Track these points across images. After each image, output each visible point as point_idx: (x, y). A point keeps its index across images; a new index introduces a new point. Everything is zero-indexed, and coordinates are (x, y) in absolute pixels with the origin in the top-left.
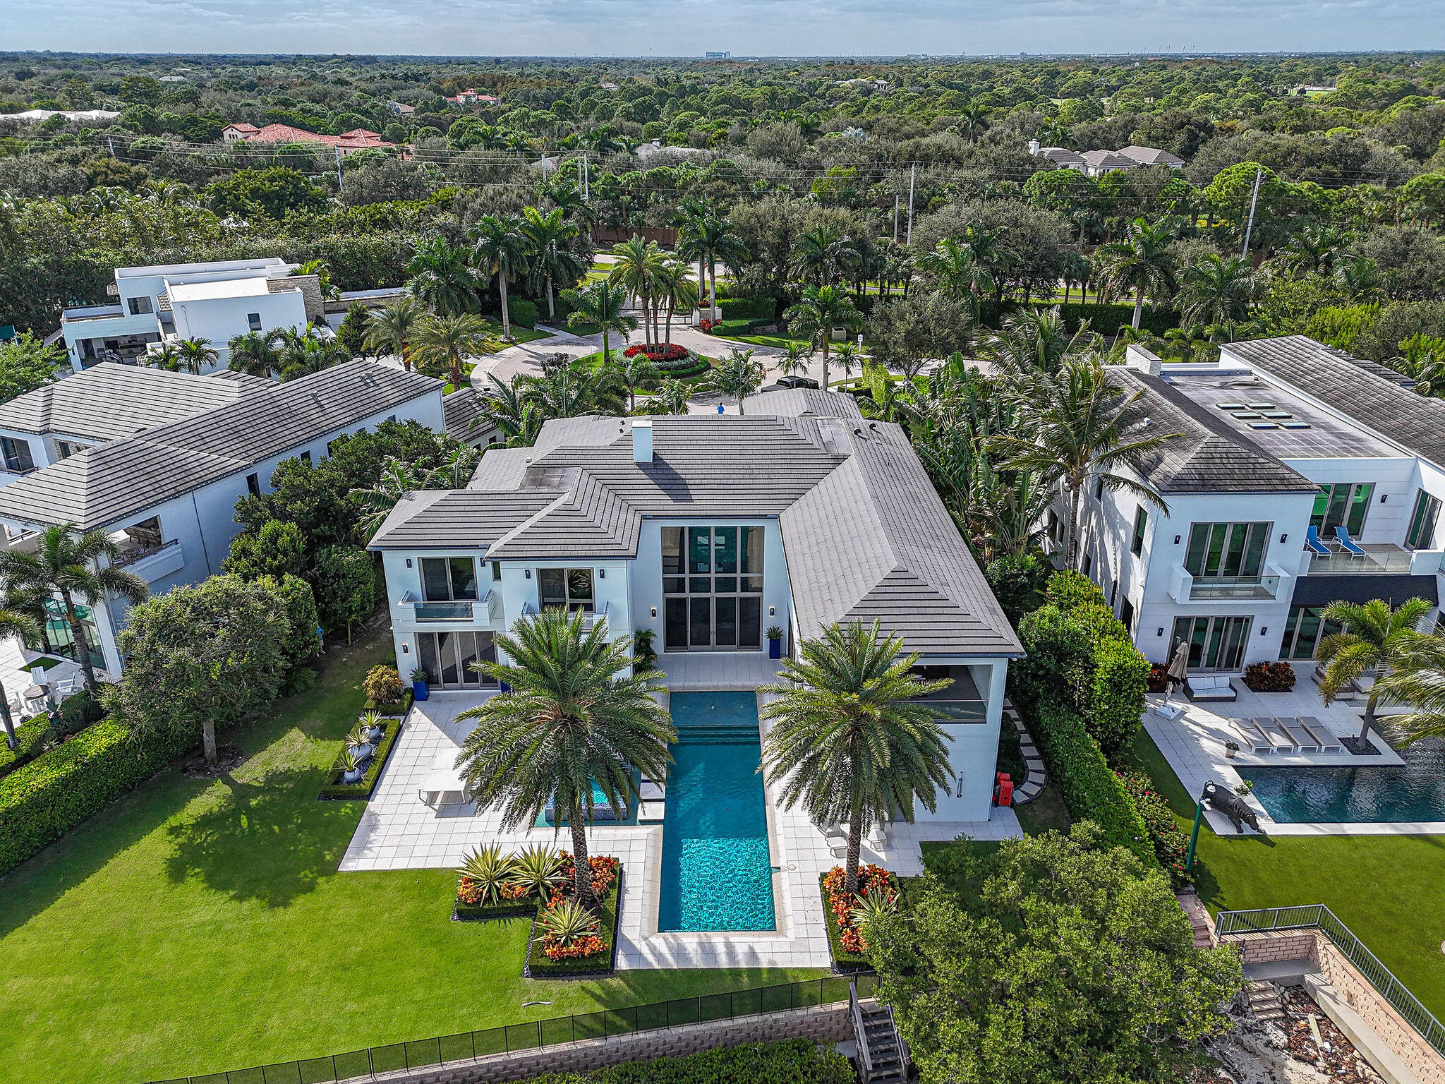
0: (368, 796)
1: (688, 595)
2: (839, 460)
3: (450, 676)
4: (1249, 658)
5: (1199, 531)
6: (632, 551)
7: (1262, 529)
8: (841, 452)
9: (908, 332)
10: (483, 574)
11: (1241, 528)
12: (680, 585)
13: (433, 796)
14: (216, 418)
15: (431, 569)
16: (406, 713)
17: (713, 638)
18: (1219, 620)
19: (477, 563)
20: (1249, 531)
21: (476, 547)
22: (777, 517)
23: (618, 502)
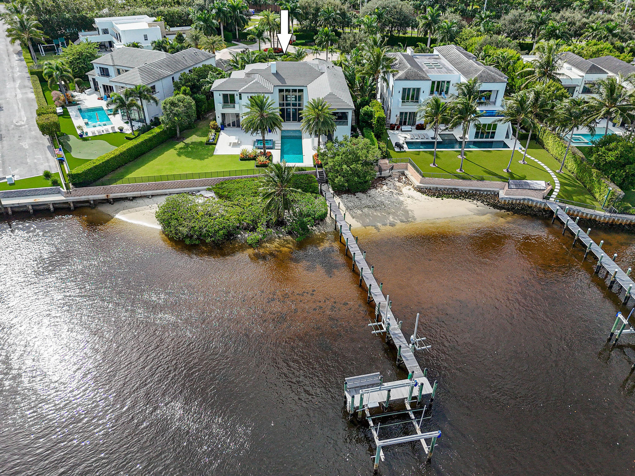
0: (215, 144)
1: (285, 107)
2: (322, 73)
3: (229, 125)
4: (417, 123)
5: (404, 90)
6: (272, 92)
7: (418, 90)
8: (323, 71)
9: (351, 43)
10: (237, 98)
11: (414, 89)
12: (283, 105)
13: (230, 143)
14: (162, 61)
15: (225, 96)
16: (220, 132)
17: (291, 119)
18: (410, 113)
19: (236, 95)
20: (416, 90)
21: (236, 91)
22: (307, 86)
23: (268, 82)
